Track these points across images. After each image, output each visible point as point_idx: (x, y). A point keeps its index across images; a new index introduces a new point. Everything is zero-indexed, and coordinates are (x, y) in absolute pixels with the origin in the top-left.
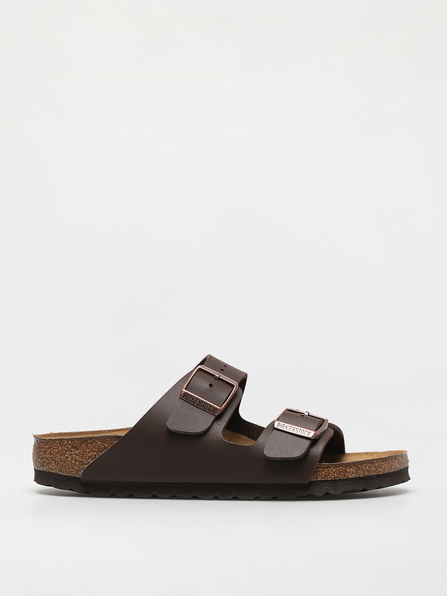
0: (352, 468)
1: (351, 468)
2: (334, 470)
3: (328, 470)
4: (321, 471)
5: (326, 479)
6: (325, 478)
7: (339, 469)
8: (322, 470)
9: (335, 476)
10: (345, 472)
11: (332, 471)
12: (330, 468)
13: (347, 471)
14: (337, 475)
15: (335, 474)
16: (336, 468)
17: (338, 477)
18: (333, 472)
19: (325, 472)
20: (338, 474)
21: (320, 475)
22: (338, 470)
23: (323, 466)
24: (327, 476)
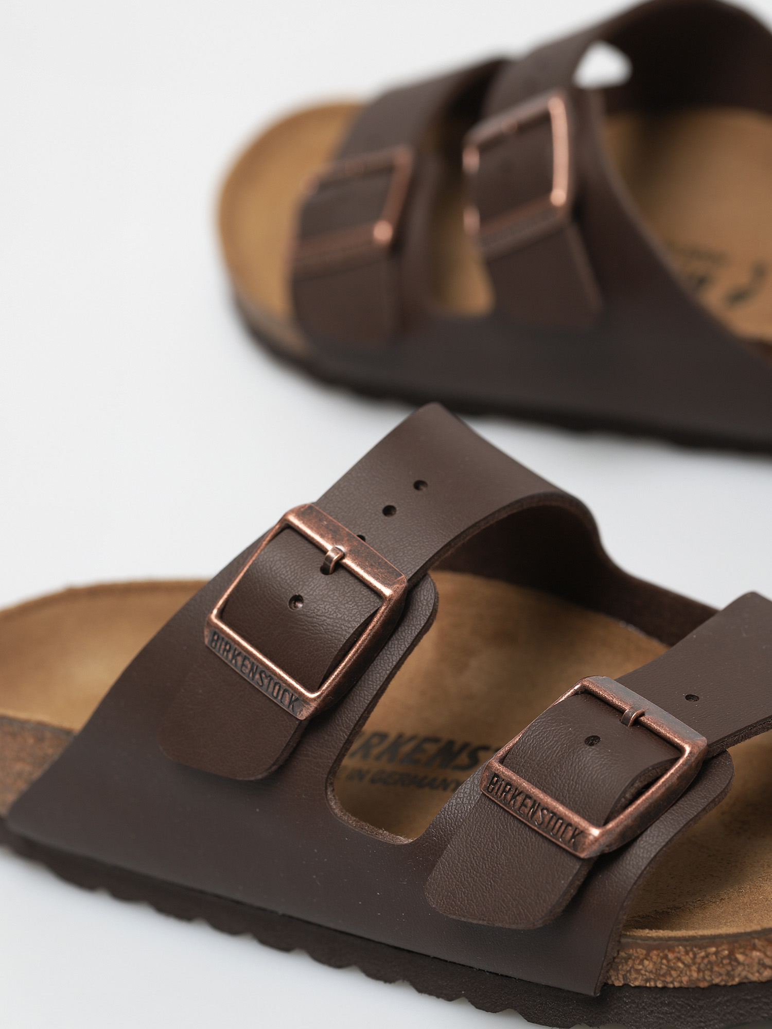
0: (760, 951)
1: (754, 948)
2: (688, 959)
3: (666, 957)
4: (638, 957)
5: (660, 985)
6: (655, 981)
7: (707, 956)
8: (641, 957)
9: (692, 976)
10: (730, 964)
11: (679, 959)
12: (671, 949)
13: (736, 960)
14: (701, 974)
15: (690, 971)
16: (695, 949)
17: (704, 979)
18: (683, 963)
19: (655, 963)
20: (704, 972)
21: (638, 972)
22: (703, 958)
23: (646, 942)
24: (664, 975)
